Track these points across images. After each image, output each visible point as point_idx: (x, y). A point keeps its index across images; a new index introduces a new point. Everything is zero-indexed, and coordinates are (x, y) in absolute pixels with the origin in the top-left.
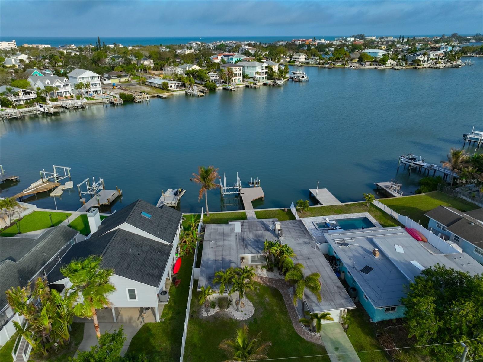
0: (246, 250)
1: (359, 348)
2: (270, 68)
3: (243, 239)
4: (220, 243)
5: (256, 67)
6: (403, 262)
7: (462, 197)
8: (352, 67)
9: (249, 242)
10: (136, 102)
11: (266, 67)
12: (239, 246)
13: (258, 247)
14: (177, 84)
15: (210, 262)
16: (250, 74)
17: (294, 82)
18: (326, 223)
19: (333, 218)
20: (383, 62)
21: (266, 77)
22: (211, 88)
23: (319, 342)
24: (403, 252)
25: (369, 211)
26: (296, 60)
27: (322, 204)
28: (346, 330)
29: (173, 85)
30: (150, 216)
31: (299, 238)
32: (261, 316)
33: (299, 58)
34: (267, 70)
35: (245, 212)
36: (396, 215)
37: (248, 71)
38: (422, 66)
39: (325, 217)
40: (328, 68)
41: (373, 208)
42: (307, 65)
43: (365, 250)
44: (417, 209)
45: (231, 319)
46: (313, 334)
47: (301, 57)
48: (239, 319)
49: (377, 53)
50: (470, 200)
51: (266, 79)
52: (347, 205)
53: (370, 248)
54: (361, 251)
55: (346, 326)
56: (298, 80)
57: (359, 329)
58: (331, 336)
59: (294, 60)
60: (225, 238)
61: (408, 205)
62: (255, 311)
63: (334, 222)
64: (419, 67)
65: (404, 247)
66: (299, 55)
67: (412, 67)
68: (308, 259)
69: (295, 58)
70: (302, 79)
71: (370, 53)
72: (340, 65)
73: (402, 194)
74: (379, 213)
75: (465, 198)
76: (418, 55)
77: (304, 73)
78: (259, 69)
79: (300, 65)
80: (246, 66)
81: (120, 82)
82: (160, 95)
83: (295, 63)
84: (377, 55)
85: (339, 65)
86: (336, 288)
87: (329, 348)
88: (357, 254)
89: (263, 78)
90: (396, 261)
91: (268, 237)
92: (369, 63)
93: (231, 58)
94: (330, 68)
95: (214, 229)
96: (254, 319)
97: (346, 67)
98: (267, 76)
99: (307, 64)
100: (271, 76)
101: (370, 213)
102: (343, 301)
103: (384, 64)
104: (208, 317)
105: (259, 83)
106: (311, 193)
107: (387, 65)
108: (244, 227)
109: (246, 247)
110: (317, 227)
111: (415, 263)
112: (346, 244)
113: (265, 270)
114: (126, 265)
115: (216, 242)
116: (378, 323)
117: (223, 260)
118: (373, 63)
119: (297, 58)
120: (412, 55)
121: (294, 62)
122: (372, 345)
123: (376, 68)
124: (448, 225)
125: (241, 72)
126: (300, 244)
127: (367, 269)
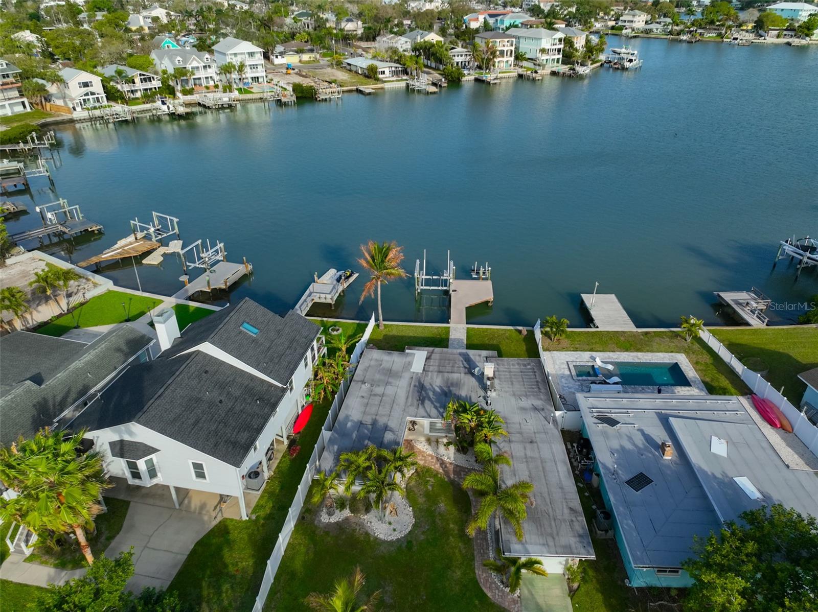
0: (421, 411)
2: (568, 42)
3: (421, 387)
4: (379, 390)
5: (541, 39)
6: (719, 475)
8: (736, 42)
9: (431, 394)
10: (318, 99)
11: (560, 40)
12: (410, 399)
14: (393, 69)
15: (349, 424)
16: (528, 52)
17: (611, 70)
18: (593, 366)
19: (609, 358)
20: (806, 31)
21: (558, 59)
22: (452, 78)
24: (726, 456)
25: (687, 351)
26: (626, 24)
27: (597, 327)
28: (572, 593)
29: (387, 71)
30: (256, 331)
31: (526, 396)
32: (422, 537)
33: (632, 21)
34: (562, 46)
35: (449, 327)
36: (739, 367)
37: (525, 47)
39: (594, 354)
41: (696, 346)
42: (646, 35)
43: (648, 438)
44: (790, 357)
45: (367, 534)
46: (508, 590)
47: (636, 19)
48: (382, 536)
49: (799, 10)
51: (558, 62)
52: (647, 333)
53: (660, 434)
54: (639, 440)
55: (575, 585)
56: (620, 67)
57: (599, 596)
58: (541, 601)
59: (623, 24)
60: (390, 380)
61: (773, 347)
62: (414, 526)
63: (610, 367)
65: (730, 442)
66: (634, 16)
68: (531, 442)
69: (625, 21)
70: (627, 64)
71: (782, 10)
72: (714, 35)
73: (766, 321)
74: (707, 358)
77: (636, 52)
78: (546, 44)
79: (633, 34)
80: (523, 37)
81: (300, 61)
82: (361, 88)
83: (624, 31)
84: (798, 15)
85: (711, 35)
86: (566, 511)
88: (628, 446)
89: (553, 60)
90: (704, 473)
91: (468, 388)
92: (776, 32)
93: (501, 20)
95: (377, 360)
96: (409, 542)
97: (725, 40)
98: (560, 56)
99: (647, 33)
100: (568, 58)
101: (688, 356)
102: (573, 541)
103: (807, 35)
104: (329, 524)
105: (543, 69)
106: (582, 302)
107: (813, 38)
108: (432, 362)
109: (423, 403)
110: (574, 373)
111: (744, 483)
112: (612, 422)
113: (452, 448)
114: (191, 421)
115: (372, 385)
116: (640, 589)
117: (374, 423)
118: (785, 32)
119: (629, 21)
121: (621, 28)
123: (789, 44)
125: (513, 48)
126: (523, 409)
127: (639, 481)
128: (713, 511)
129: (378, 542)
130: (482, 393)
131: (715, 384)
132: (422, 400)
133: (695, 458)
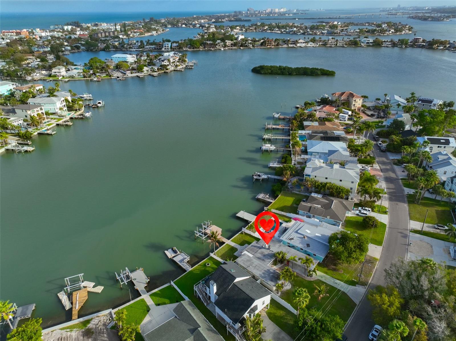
0: (266, 262)
1: (326, 273)
2: (66, 100)
3: (259, 258)
4: (254, 265)
5: (56, 103)
7: (294, 192)
8: (119, 79)
9: (263, 258)
11: (63, 101)
12: (261, 262)
13: (269, 258)
15: (262, 275)
16: (50, 110)
20: (140, 70)
21: (66, 110)
23: (316, 279)
24: (310, 232)
26: (57, 73)
27: (251, 222)
32: (293, 284)
33: (60, 72)
35: (227, 244)
36: (284, 214)
37: (46, 108)
38: (169, 70)
40: (98, 81)
43: (300, 238)
44: (286, 206)
45: (287, 290)
46: (312, 277)
48: (289, 288)
50: (298, 193)
53: (300, 236)
59: (55, 74)
60: (252, 262)
62: (290, 283)
64: (167, 71)
65: (307, 230)
66: (59, 69)
67: (163, 72)
72: (105, 75)
73: (273, 200)
75: (296, 192)
76: (163, 61)
78: (59, 105)
83: (59, 78)
84: (126, 59)
85: (104, 75)
87: (320, 278)
88: (300, 241)
89: (64, 111)
90: (313, 237)
91: (266, 252)
92: (129, 71)
94: (100, 81)
95: (242, 260)
97: (112, 77)
98: (66, 108)
100: (70, 108)
103: (142, 72)
105: (65, 118)
106: (239, 217)
107: (145, 72)
111: (317, 234)
112: (293, 239)
115: (251, 266)
117: (265, 271)
120: (158, 61)
122: (328, 270)
123: (138, 76)
124: (309, 212)
125: (43, 111)
126: (278, 248)
127: (308, 245)
128: (320, 242)
129: (290, 289)
130: (269, 251)
131: (285, 220)
132: (263, 260)
133: (310, 236)
